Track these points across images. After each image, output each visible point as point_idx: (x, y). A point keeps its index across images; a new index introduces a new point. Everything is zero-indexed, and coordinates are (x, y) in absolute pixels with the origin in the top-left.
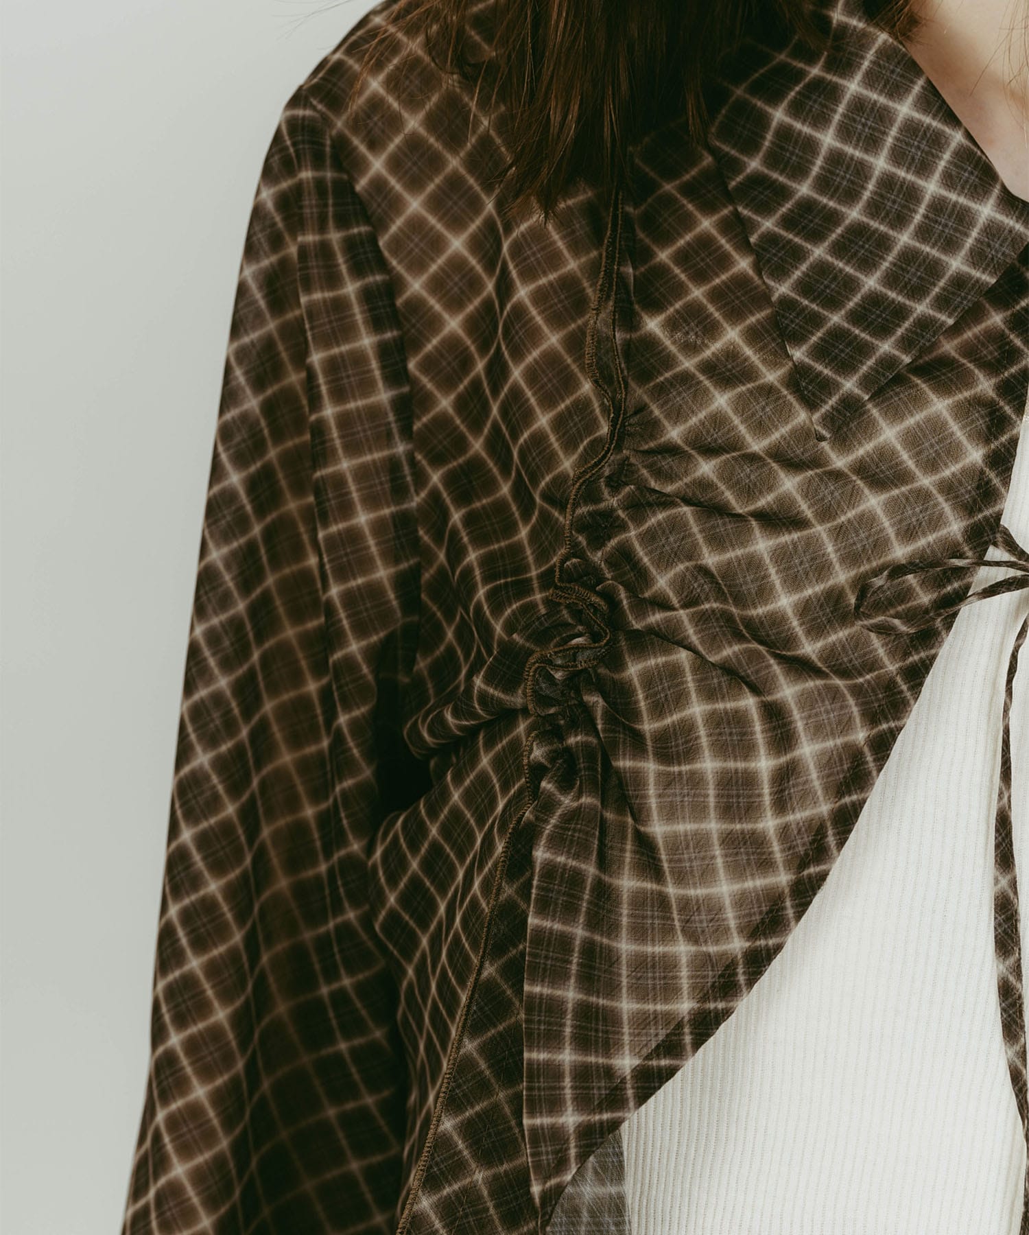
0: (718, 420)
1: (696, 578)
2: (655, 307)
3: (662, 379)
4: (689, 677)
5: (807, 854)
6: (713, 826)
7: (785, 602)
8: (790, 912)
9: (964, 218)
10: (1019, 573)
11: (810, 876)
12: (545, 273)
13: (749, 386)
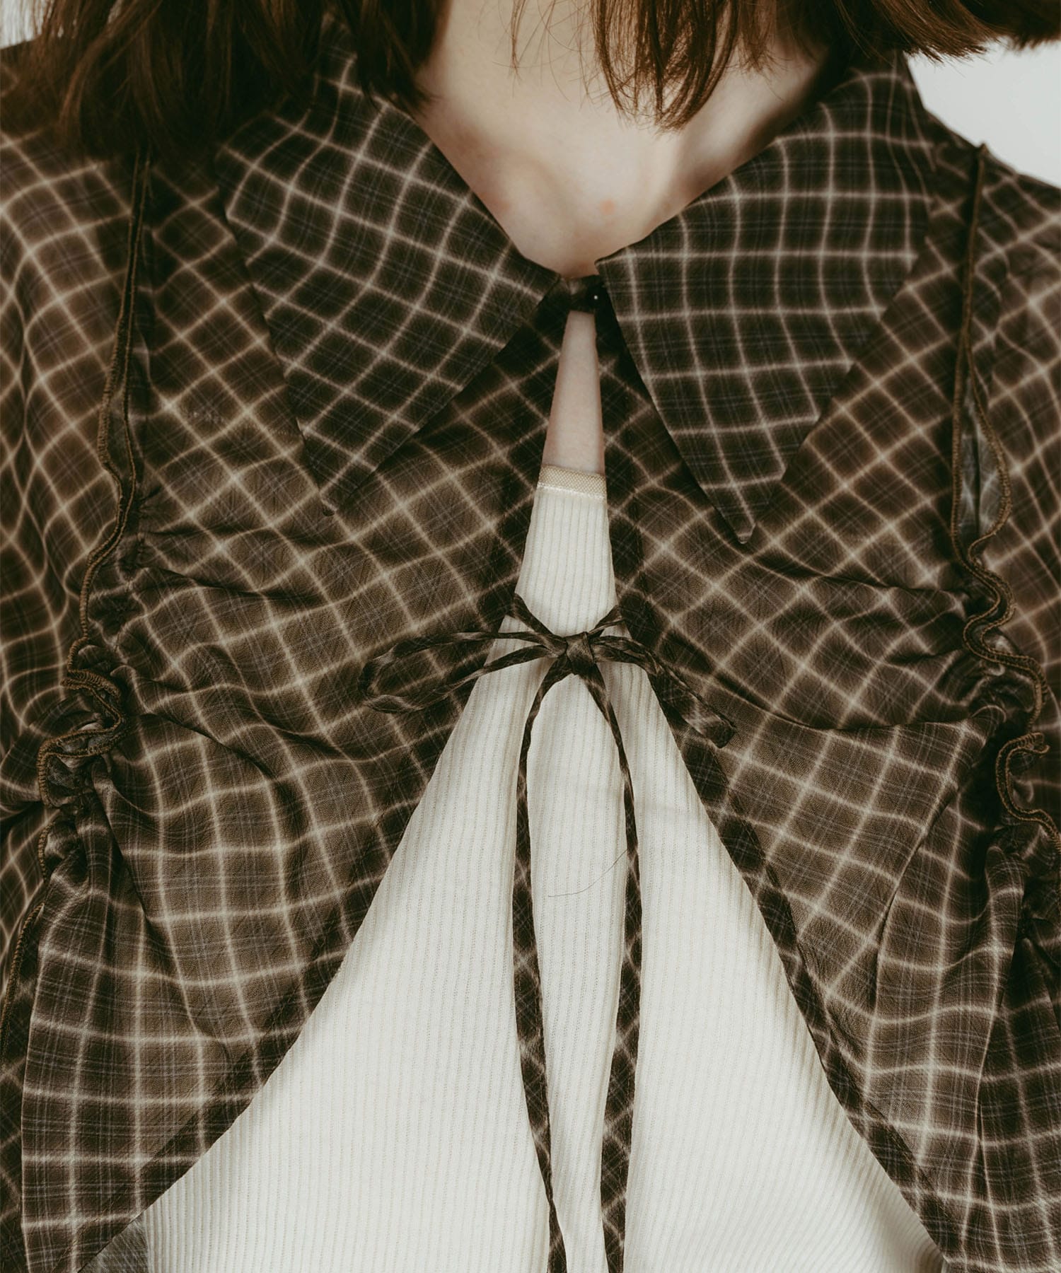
0: (233, 498)
1: (208, 658)
2: (172, 387)
3: (176, 459)
4: (205, 762)
5: (320, 940)
6: (224, 914)
7: (300, 681)
8: (304, 1001)
9: (473, 284)
10: (529, 644)
11: (323, 963)
12: (63, 359)
13: (263, 462)
